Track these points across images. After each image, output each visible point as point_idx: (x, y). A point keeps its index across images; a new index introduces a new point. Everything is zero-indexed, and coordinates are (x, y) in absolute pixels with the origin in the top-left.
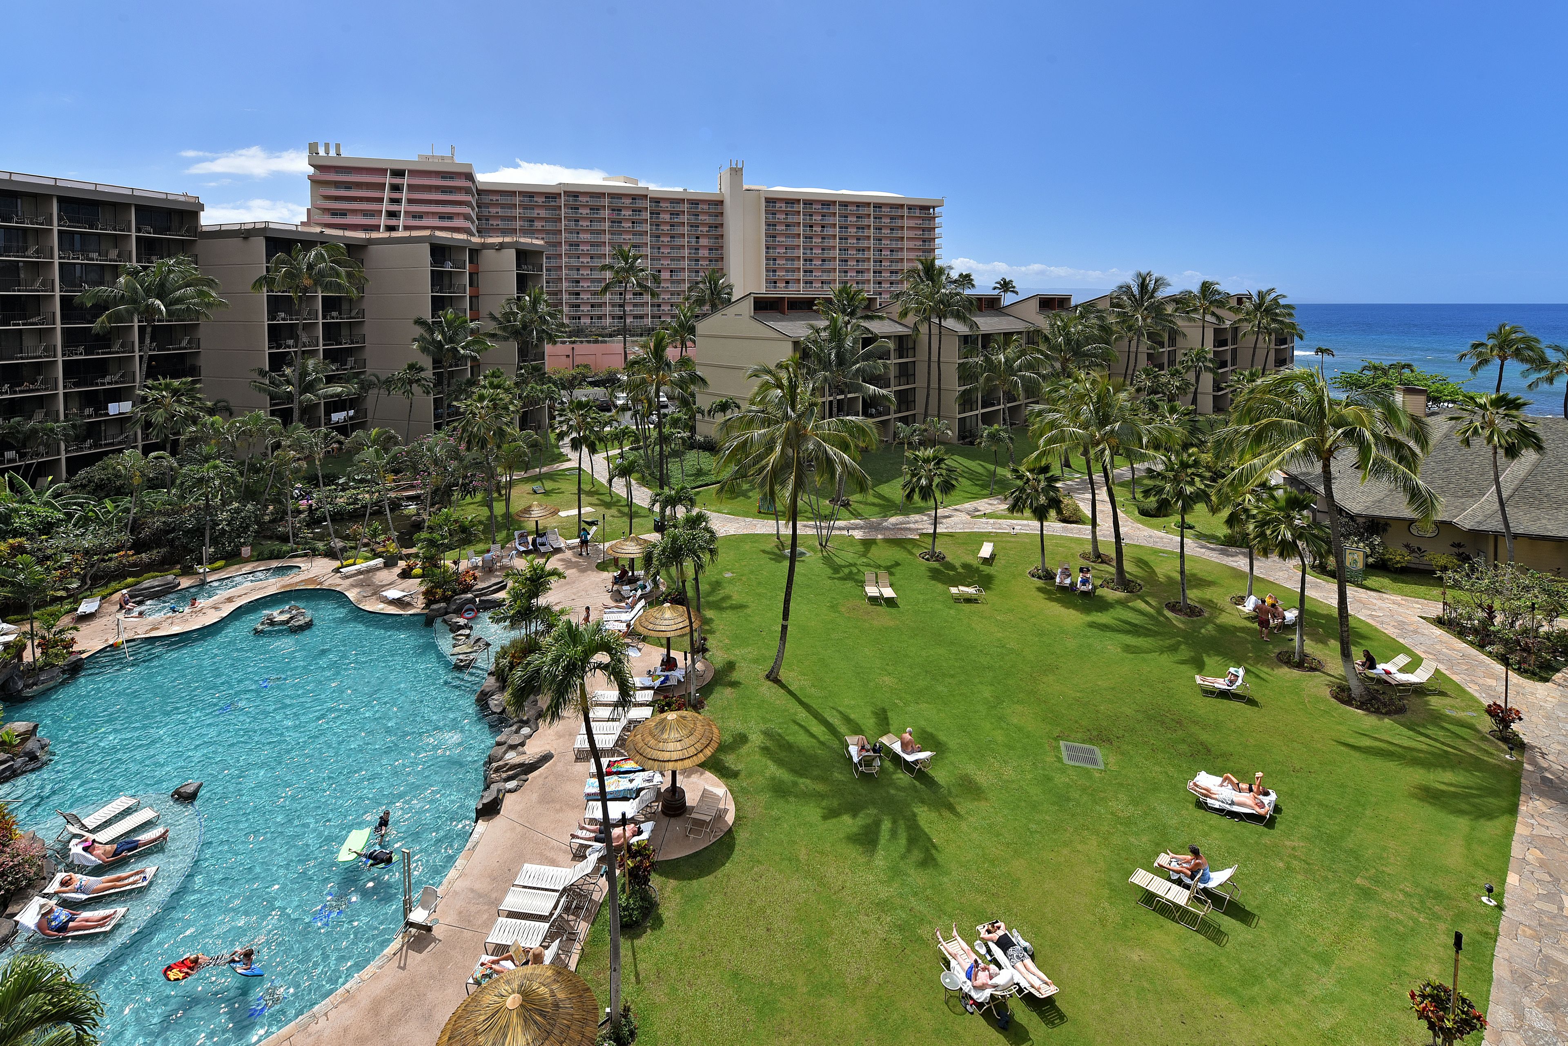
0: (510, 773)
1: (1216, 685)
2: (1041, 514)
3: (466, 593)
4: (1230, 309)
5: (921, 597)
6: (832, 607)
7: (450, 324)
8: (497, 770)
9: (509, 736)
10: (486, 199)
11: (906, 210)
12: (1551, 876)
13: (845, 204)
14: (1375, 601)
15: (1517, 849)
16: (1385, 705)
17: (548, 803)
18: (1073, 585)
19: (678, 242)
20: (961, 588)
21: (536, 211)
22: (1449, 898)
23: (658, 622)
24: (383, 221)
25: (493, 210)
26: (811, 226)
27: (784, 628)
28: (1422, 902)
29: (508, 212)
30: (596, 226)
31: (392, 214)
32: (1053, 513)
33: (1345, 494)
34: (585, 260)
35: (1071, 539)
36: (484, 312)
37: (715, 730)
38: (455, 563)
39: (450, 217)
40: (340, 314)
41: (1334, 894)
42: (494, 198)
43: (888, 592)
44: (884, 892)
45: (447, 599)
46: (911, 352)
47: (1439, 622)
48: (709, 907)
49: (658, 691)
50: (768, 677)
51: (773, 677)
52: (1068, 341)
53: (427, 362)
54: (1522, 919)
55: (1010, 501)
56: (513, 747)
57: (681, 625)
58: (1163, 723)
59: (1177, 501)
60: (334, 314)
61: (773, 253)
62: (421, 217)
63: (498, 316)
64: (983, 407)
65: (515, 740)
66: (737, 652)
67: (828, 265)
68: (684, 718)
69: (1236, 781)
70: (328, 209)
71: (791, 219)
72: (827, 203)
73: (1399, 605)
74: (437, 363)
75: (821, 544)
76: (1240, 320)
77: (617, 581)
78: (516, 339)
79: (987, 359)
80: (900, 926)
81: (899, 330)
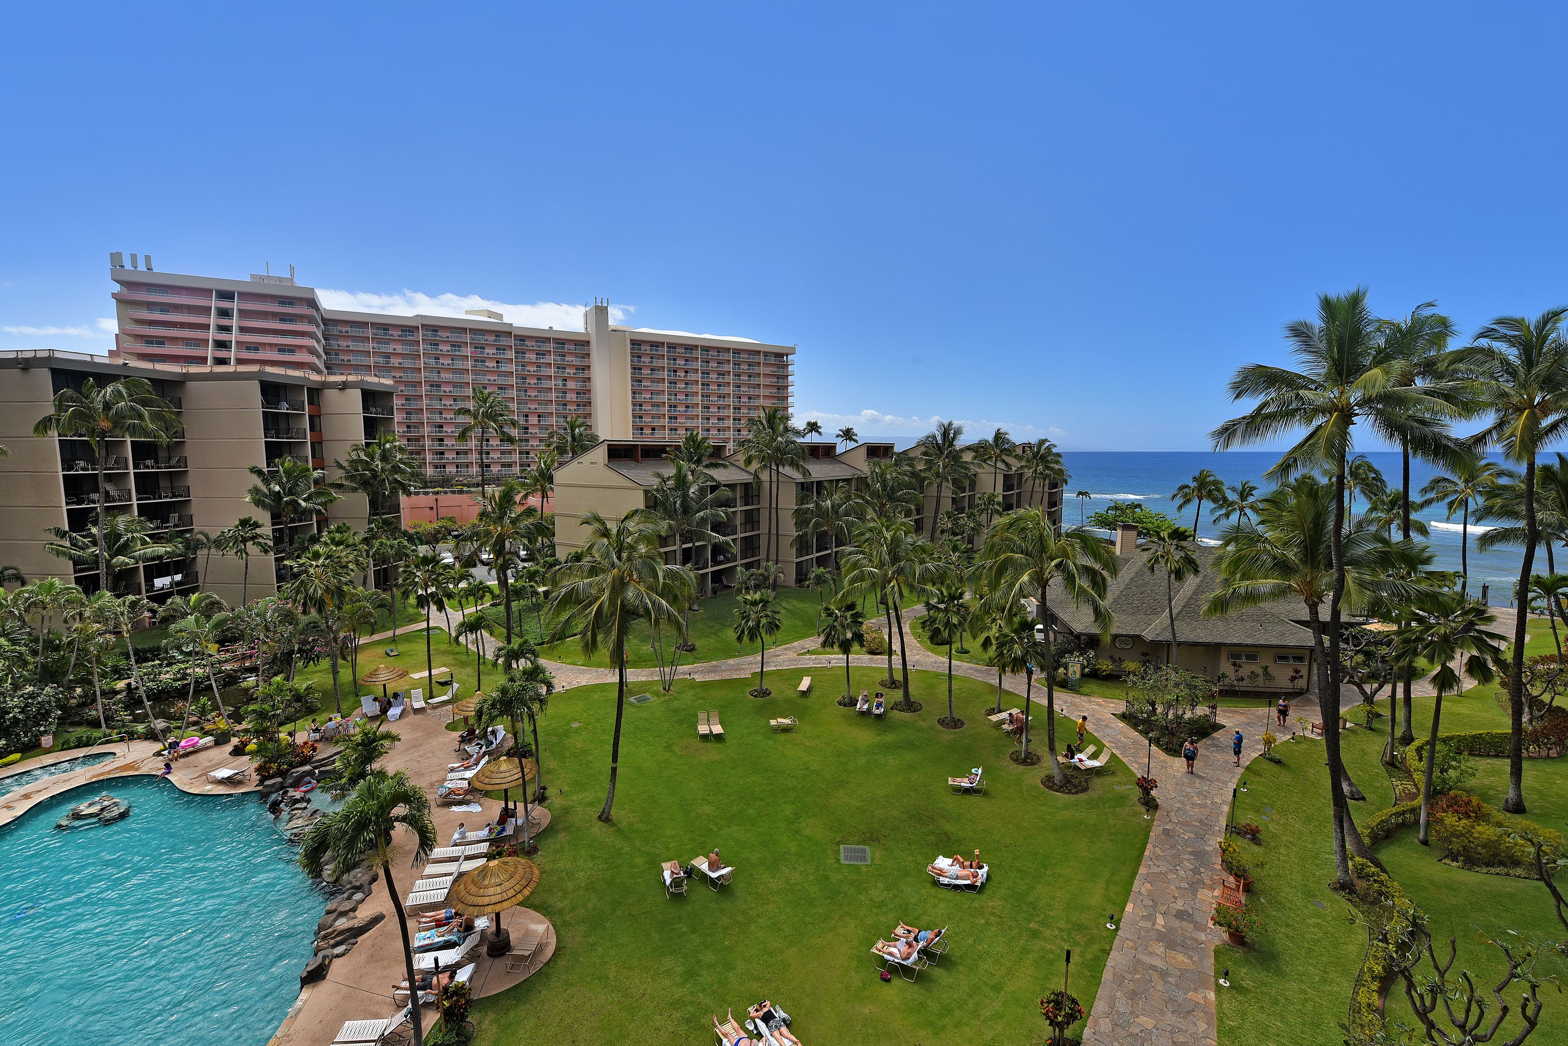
0: (339, 939)
1: (963, 784)
2: (845, 648)
3: (305, 765)
4: (1015, 456)
5: (746, 731)
6: (667, 747)
7: (288, 473)
8: (325, 938)
9: (340, 904)
10: (334, 330)
11: (762, 357)
12: (1153, 901)
13: (706, 349)
14: (1084, 704)
15: (1135, 887)
16: (1075, 787)
17: (376, 961)
18: (869, 711)
19: (545, 384)
20: (780, 720)
21: (392, 346)
22: (1087, 928)
23: (494, 775)
24: (210, 352)
25: (343, 344)
26: (675, 371)
27: (614, 770)
28: (1069, 934)
29: (361, 346)
30: (459, 364)
31: (221, 345)
32: (856, 647)
33: (1074, 616)
34: (448, 403)
35: (875, 668)
36: (329, 460)
37: (536, 871)
38: (290, 734)
39: (291, 349)
40: (157, 462)
41: (1013, 938)
42: (344, 329)
43: (717, 729)
44: (678, 993)
45: (282, 774)
46: (755, 500)
47: (1124, 717)
48: (522, 1031)
49: (492, 842)
50: (600, 818)
51: (605, 818)
52: (884, 486)
53: (263, 517)
54: (1128, 936)
55: (822, 639)
56: (343, 914)
57: (516, 777)
58: (920, 820)
59: (945, 629)
60: (149, 462)
61: (639, 398)
62: (256, 349)
63: (345, 464)
64: (817, 552)
65: (347, 906)
66: (575, 797)
67: (692, 412)
68: (506, 863)
69: (962, 860)
70: (141, 336)
71: (657, 363)
72: (690, 347)
73: (1100, 705)
74: (276, 518)
75: (664, 689)
76: (1022, 467)
77: (463, 740)
78: (365, 489)
79: (817, 505)
80: (687, 1019)
81: (745, 478)
